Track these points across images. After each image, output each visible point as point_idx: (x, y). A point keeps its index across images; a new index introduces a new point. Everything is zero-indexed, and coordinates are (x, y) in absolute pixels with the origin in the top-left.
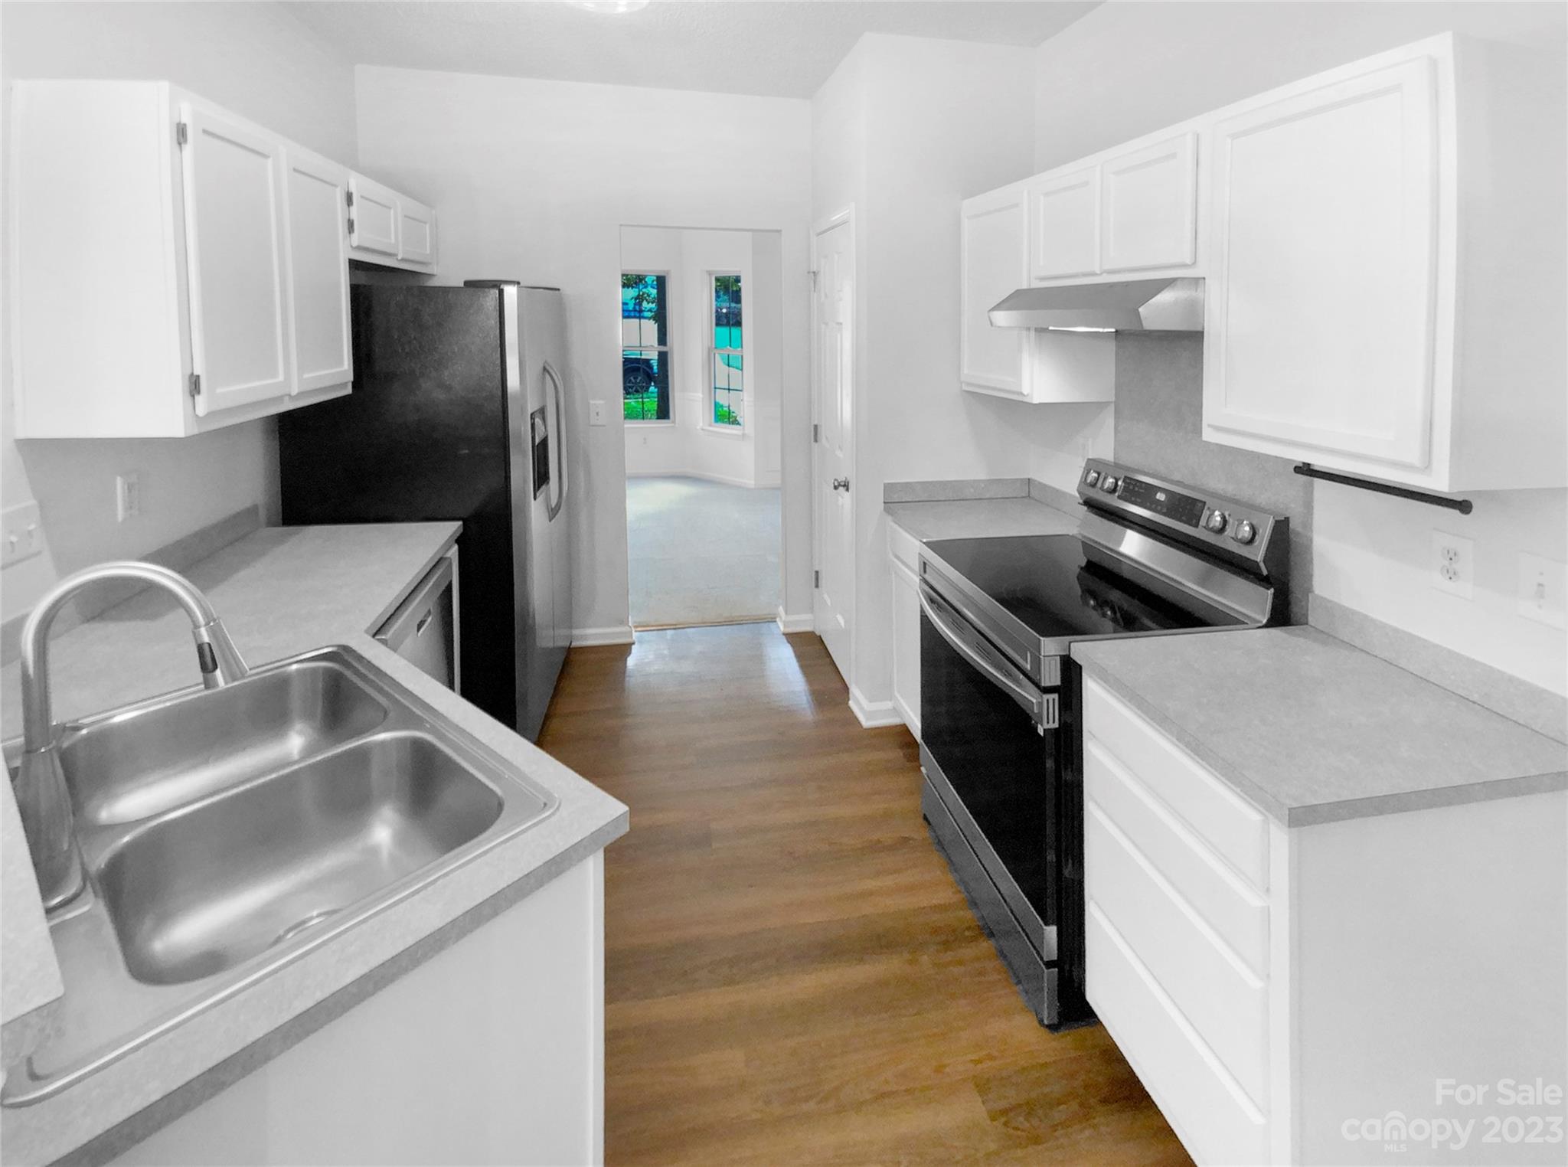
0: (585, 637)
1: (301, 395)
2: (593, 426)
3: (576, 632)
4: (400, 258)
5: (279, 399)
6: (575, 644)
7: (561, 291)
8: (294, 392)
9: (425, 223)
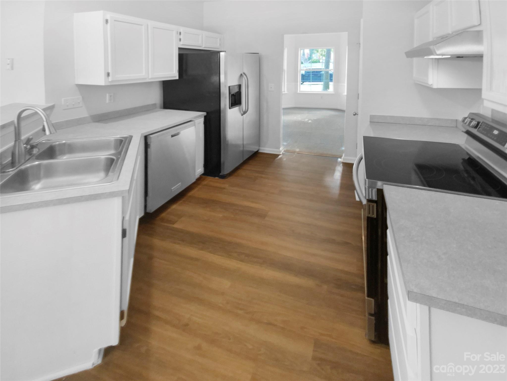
0: (264, 150)
1: (152, 78)
2: (269, 91)
3: (261, 148)
4: (203, 47)
5: (145, 79)
6: (260, 151)
7: (259, 54)
8: (150, 77)
9: (218, 38)
